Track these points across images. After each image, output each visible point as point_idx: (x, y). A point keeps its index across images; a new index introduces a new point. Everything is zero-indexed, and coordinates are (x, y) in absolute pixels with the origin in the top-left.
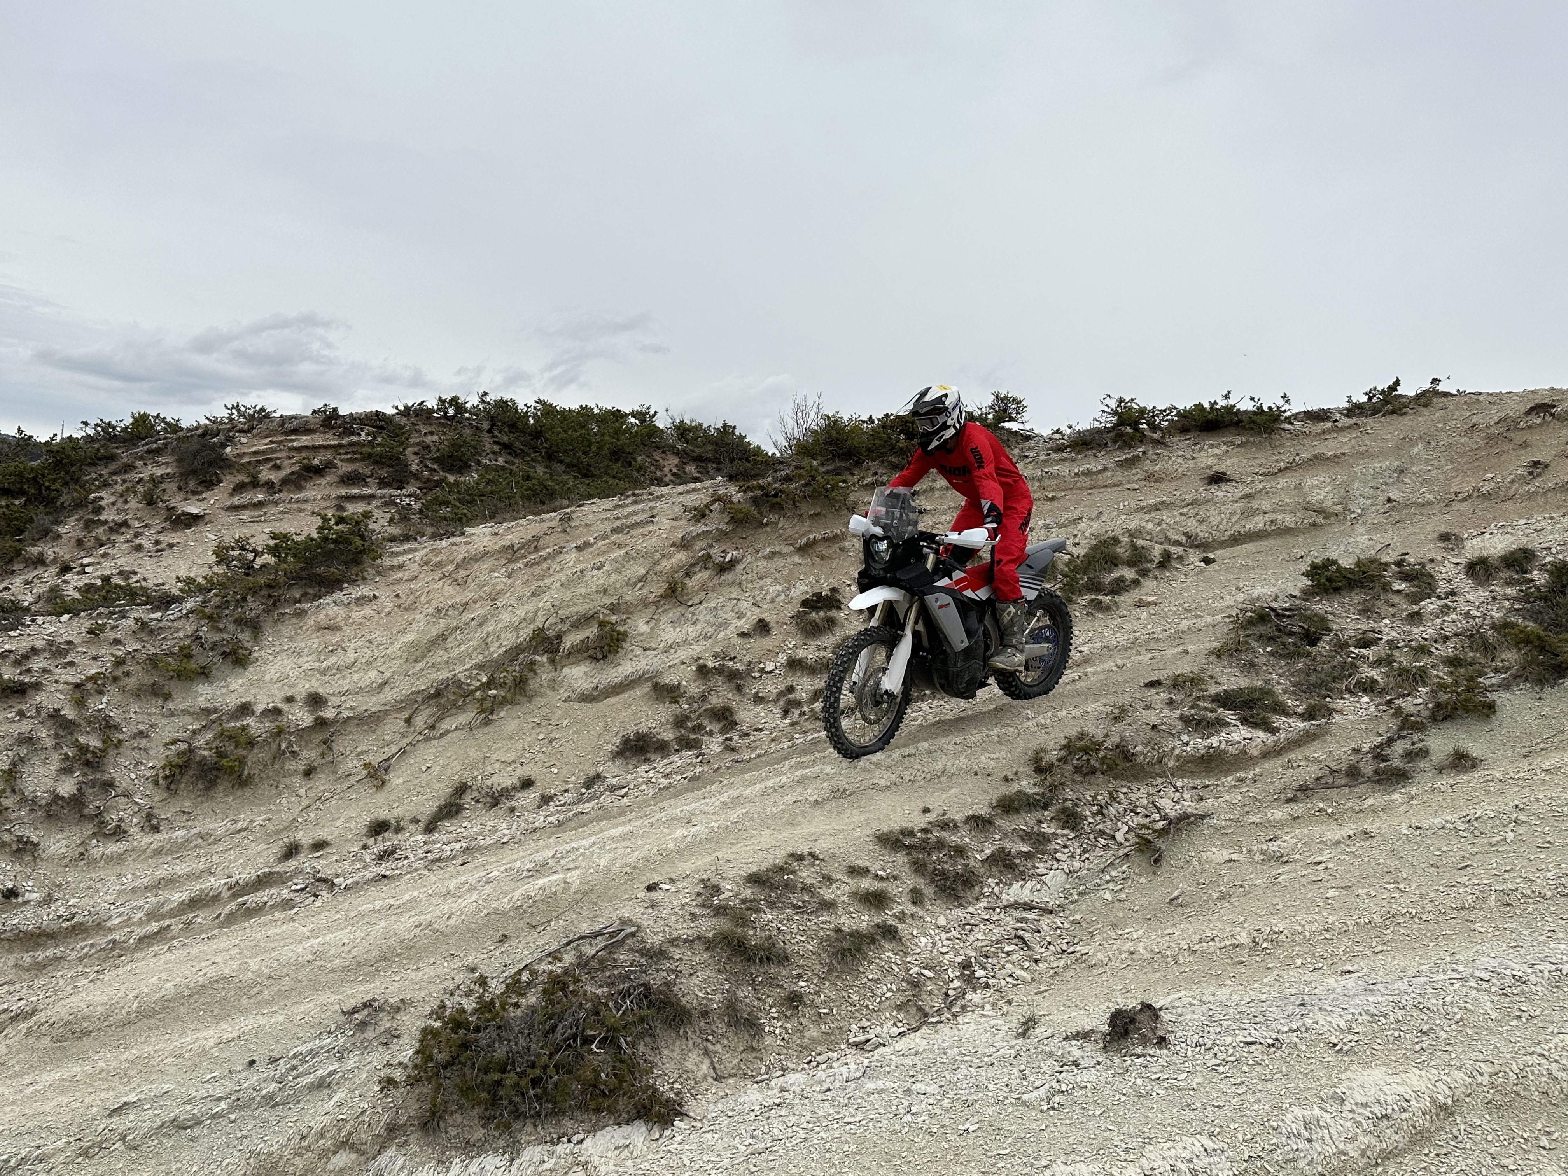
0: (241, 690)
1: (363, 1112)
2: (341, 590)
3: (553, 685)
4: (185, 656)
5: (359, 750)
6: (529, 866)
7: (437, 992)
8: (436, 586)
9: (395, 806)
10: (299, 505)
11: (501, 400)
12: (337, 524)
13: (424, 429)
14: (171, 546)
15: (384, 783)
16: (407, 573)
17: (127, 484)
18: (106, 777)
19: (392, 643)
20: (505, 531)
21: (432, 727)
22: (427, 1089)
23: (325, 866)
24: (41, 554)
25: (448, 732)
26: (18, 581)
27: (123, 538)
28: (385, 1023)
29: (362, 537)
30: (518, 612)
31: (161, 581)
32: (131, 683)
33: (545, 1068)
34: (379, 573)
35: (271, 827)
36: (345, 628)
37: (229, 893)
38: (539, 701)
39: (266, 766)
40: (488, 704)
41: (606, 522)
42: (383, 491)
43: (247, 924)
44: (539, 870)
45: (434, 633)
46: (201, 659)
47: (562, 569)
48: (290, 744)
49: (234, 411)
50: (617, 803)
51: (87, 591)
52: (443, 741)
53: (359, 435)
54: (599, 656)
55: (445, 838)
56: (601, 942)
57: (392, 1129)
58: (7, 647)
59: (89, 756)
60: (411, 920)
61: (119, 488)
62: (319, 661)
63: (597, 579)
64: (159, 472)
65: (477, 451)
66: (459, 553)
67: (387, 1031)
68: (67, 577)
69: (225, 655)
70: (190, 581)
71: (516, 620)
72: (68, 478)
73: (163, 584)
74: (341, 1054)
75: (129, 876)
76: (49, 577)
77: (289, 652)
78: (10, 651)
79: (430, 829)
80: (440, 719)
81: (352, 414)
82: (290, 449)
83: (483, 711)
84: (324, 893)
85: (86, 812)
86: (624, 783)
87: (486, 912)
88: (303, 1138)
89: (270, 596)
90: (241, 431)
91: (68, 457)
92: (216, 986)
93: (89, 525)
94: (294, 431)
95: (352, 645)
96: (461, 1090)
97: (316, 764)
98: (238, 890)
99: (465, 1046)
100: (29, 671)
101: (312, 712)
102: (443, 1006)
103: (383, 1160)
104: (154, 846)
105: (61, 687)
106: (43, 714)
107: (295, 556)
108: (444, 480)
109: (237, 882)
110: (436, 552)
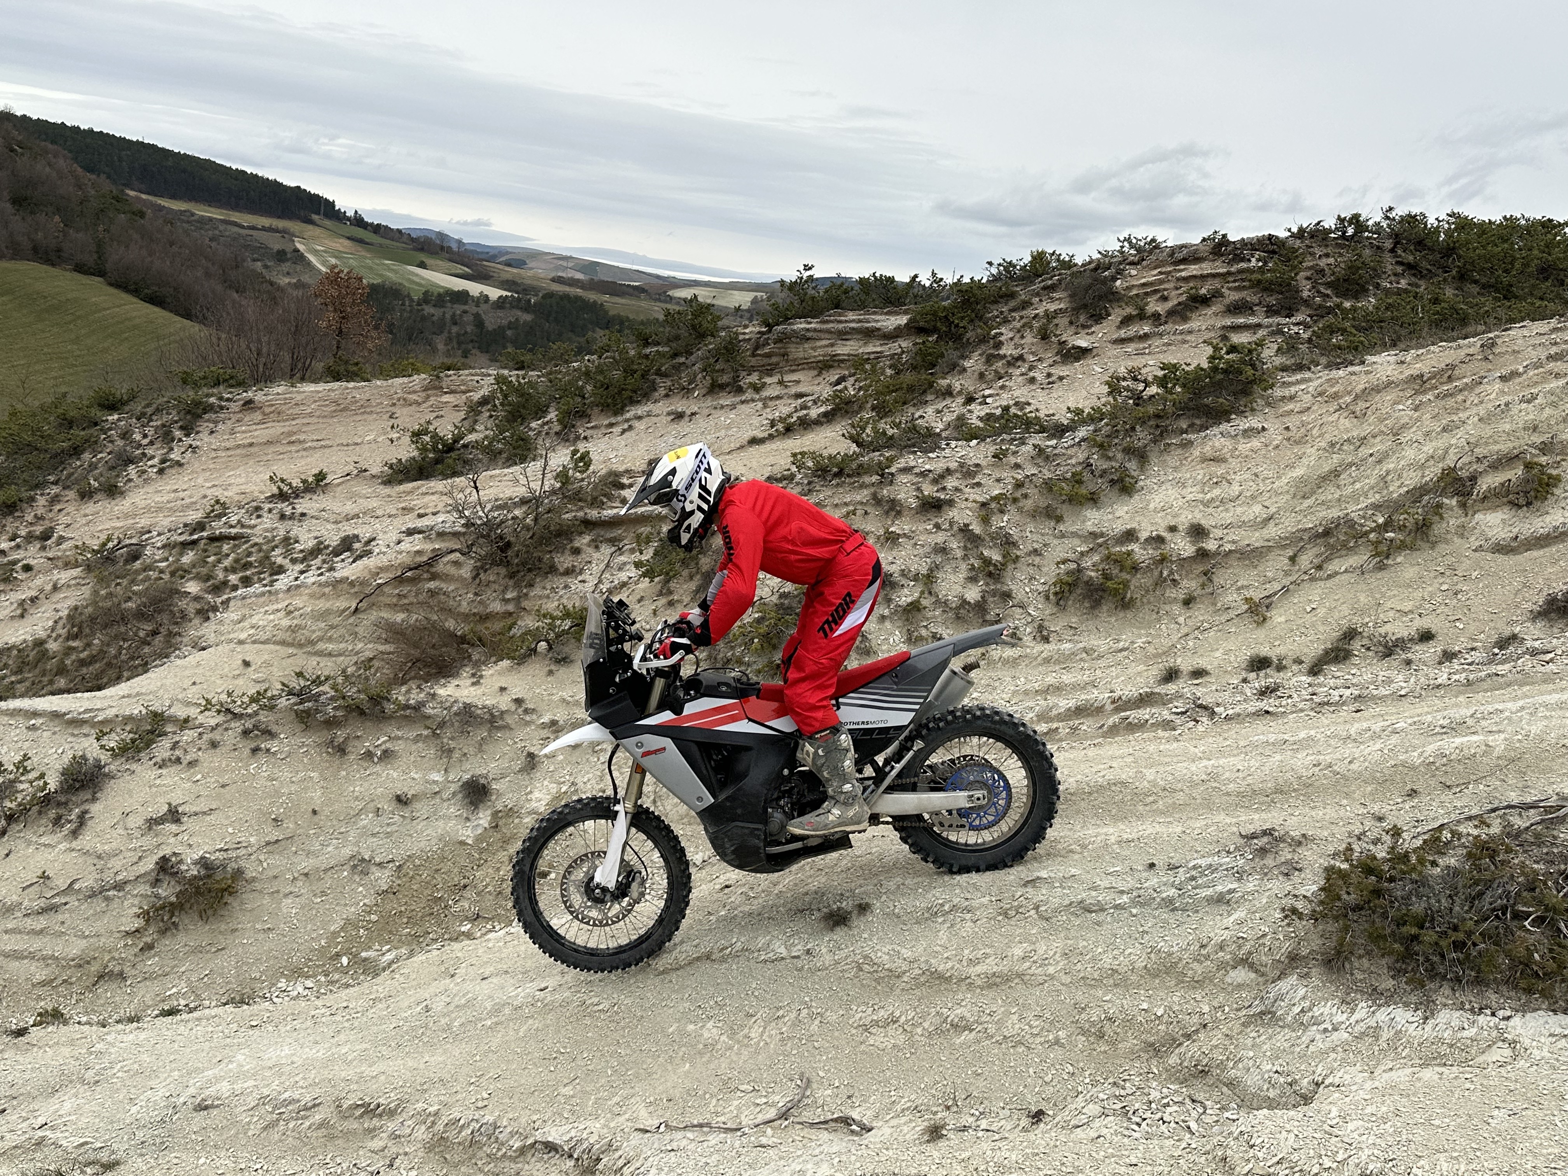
0: (1127, 517)
1: (1264, 936)
2: (1229, 421)
3: (1462, 532)
4: (1076, 482)
5: (1239, 584)
6: (1445, 722)
7: (1340, 832)
8: (1330, 419)
9: (1276, 643)
10: (1183, 336)
11: (1409, 215)
12: (1228, 353)
13: (1318, 252)
14: (1061, 378)
15: (1265, 619)
16: (1298, 405)
17: (1024, 320)
18: (1005, 588)
19: (1279, 477)
20: (1414, 358)
21: (1319, 567)
22: (1332, 926)
23: (1206, 693)
24: (949, 386)
25: (1336, 573)
26: (930, 410)
27: (1018, 372)
28: (1286, 854)
29: (1253, 366)
30: (1425, 449)
31: (1051, 412)
32: (1028, 504)
33: (1469, 934)
34: (1269, 404)
35: (1151, 650)
36: (1230, 460)
37: (1112, 707)
38: (1442, 548)
39: (1147, 591)
40: (1383, 548)
41: (1540, 349)
42: (1270, 320)
43: (1131, 737)
44: (1454, 728)
45: (1326, 468)
46: (1091, 485)
47: (1481, 402)
48: (1171, 573)
49: (1126, 244)
50: (1539, 668)
51: (988, 420)
52: (1330, 583)
53: (1249, 261)
54: (1522, 501)
55: (1332, 682)
56: (1534, 816)
57: (1294, 959)
58: (927, 467)
59: (991, 568)
60: (1309, 758)
61: (1018, 325)
62: (1203, 492)
63: (1526, 414)
64: (1053, 307)
65: (1377, 273)
66: (1358, 383)
67: (1286, 863)
68: (972, 407)
69: (1113, 482)
70: (1078, 412)
71: (1422, 457)
72: (973, 315)
73: (1053, 415)
74: (1240, 875)
75: (1022, 679)
76: (956, 406)
77: (1174, 482)
78: (930, 471)
79: (1315, 670)
80: (1328, 559)
81: (1243, 239)
82: (1178, 279)
83: (1377, 554)
84: (1204, 719)
85: (988, 617)
86: (1548, 647)
87: (1393, 763)
88: (1203, 946)
89: (1157, 426)
90: (1132, 263)
91: (974, 295)
92: (1113, 788)
93: (990, 359)
94: (1184, 261)
95: (1238, 478)
96: (1370, 935)
97: (1196, 594)
98: (1121, 705)
99: (1377, 893)
100: (944, 489)
101: (1193, 543)
102: (1349, 849)
103: (1284, 985)
104: (1044, 655)
105: (969, 505)
106: (955, 528)
107: (1184, 386)
108: (1339, 306)
109: (1120, 698)
110: (1332, 382)
